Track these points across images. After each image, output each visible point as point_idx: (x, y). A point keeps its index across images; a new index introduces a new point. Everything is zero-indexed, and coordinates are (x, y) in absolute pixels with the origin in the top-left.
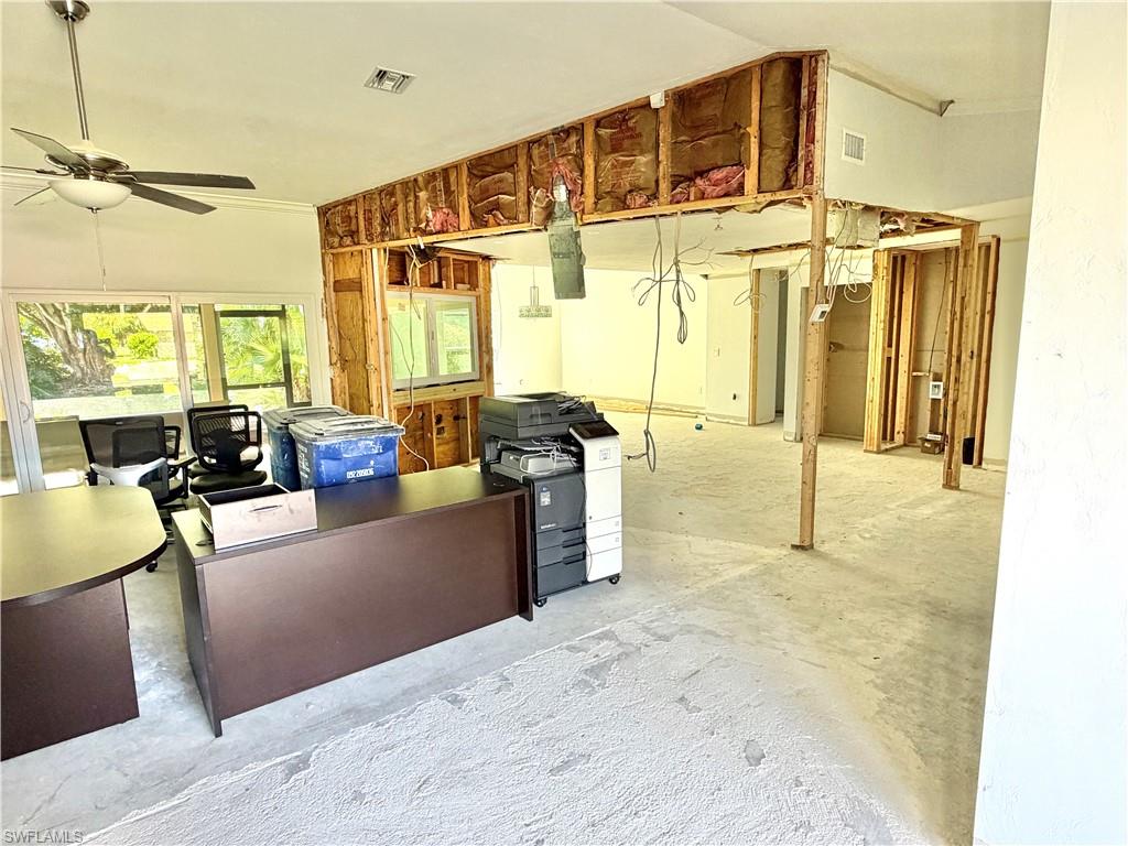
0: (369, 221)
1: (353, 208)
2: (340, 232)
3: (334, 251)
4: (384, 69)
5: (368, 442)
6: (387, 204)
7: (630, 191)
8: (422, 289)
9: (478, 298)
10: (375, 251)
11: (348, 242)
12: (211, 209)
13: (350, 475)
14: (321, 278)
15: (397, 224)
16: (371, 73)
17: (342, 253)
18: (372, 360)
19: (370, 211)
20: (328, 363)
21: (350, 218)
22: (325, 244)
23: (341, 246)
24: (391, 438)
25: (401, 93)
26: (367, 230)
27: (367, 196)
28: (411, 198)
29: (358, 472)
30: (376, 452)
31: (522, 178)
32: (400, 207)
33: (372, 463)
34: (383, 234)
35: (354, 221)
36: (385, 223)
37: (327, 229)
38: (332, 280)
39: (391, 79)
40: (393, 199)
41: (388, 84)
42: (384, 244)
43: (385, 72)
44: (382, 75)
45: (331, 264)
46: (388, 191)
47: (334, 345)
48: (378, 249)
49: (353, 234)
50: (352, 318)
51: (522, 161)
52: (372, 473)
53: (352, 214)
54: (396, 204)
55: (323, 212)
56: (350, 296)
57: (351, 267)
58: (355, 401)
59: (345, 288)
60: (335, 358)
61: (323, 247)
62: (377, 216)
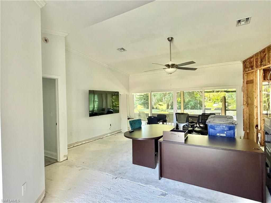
0: (257, 62)
1: (252, 59)
2: (248, 67)
3: (246, 72)
4: (239, 20)
5: (223, 126)
6: (262, 55)
10: (258, 71)
11: (250, 69)
12: (196, 69)
13: (218, 134)
14: (242, 80)
15: (265, 61)
16: (236, 22)
17: (249, 73)
18: (255, 104)
19: (257, 59)
20: (243, 104)
21: (251, 62)
22: (244, 70)
23: (249, 71)
24: (232, 126)
25: (249, 23)
26: (256, 64)
27: (257, 55)
29: (221, 134)
30: (226, 129)
32: (267, 55)
33: (225, 132)
34: (261, 65)
35: (252, 63)
36: (262, 61)
37: (245, 67)
38: (246, 81)
39: (243, 21)
40: (264, 53)
41: (242, 23)
42: (261, 68)
43: (240, 20)
44: (239, 21)
45: (246, 77)
46: (263, 51)
47: (245, 99)
48: (260, 70)
49: (252, 67)
50: (251, 91)
52: (225, 135)
53: (252, 61)
54: (265, 55)
55: (244, 62)
56: (251, 85)
57: (251, 76)
58: (250, 116)
59: (249, 82)
60: (245, 103)
61: (244, 72)
62: (259, 60)
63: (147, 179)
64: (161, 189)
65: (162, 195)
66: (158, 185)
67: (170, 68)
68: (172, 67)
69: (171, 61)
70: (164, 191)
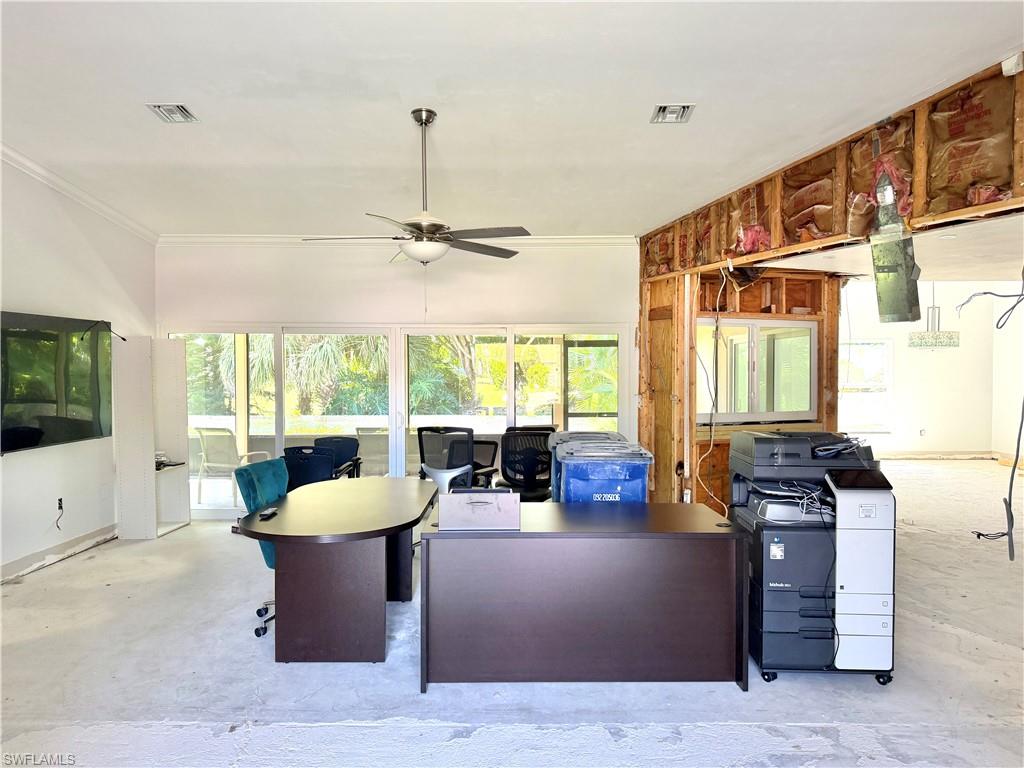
0: (683, 246)
1: (670, 235)
2: (657, 260)
3: (651, 279)
4: (663, 105)
6: (701, 228)
7: (973, 184)
8: (742, 314)
9: (820, 323)
10: (687, 277)
11: (663, 270)
13: (597, 497)
14: (638, 306)
15: (709, 247)
16: (652, 110)
17: (660, 281)
18: (676, 391)
19: (685, 236)
20: (637, 392)
21: (667, 245)
22: (644, 272)
23: (658, 274)
24: (639, 466)
25: (687, 121)
26: (682, 256)
27: (684, 221)
28: (725, 219)
29: (605, 496)
30: (623, 477)
31: (840, 183)
32: (713, 231)
33: (619, 488)
34: (696, 259)
35: (670, 249)
36: (698, 247)
37: (647, 259)
38: (648, 308)
39: (672, 113)
40: (707, 222)
41: (670, 117)
42: (696, 270)
43: (665, 108)
44: (663, 109)
45: (649, 294)
46: (703, 214)
47: (644, 374)
48: (691, 275)
49: (668, 261)
50: (663, 346)
51: (841, 166)
52: (618, 499)
53: (669, 241)
54: (710, 227)
55: (645, 241)
56: (662, 323)
57: (665, 294)
58: (661, 432)
59: (659, 314)
60: (643, 389)
61: (642, 276)
62: (691, 241)
63: (372, 701)
64: (445, 719)
65: (458, 734)
66: (426, 710)
67: (422, 240)
68: (431, 236)
69: (425, 208)
70: (458, 724)
